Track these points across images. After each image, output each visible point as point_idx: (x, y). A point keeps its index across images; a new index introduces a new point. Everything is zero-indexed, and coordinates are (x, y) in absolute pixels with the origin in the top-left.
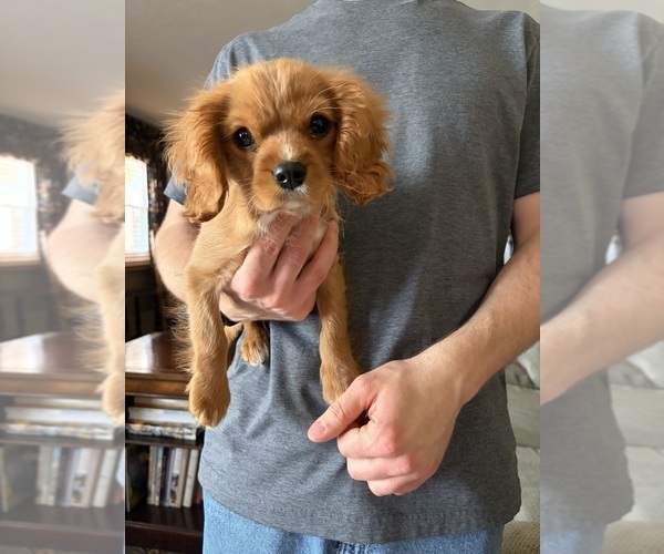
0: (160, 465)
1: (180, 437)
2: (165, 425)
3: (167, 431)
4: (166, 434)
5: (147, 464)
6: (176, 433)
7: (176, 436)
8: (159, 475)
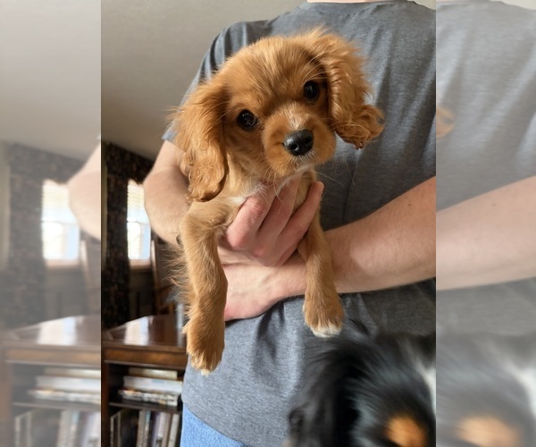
0: (147, 428)
1: (164, 403)
2: (152, 392)
3: (153, 397)
4: (153, 400)
5: (136, 428)
6: (161, 399)
7: (161, 402)
8: (146, 437)
